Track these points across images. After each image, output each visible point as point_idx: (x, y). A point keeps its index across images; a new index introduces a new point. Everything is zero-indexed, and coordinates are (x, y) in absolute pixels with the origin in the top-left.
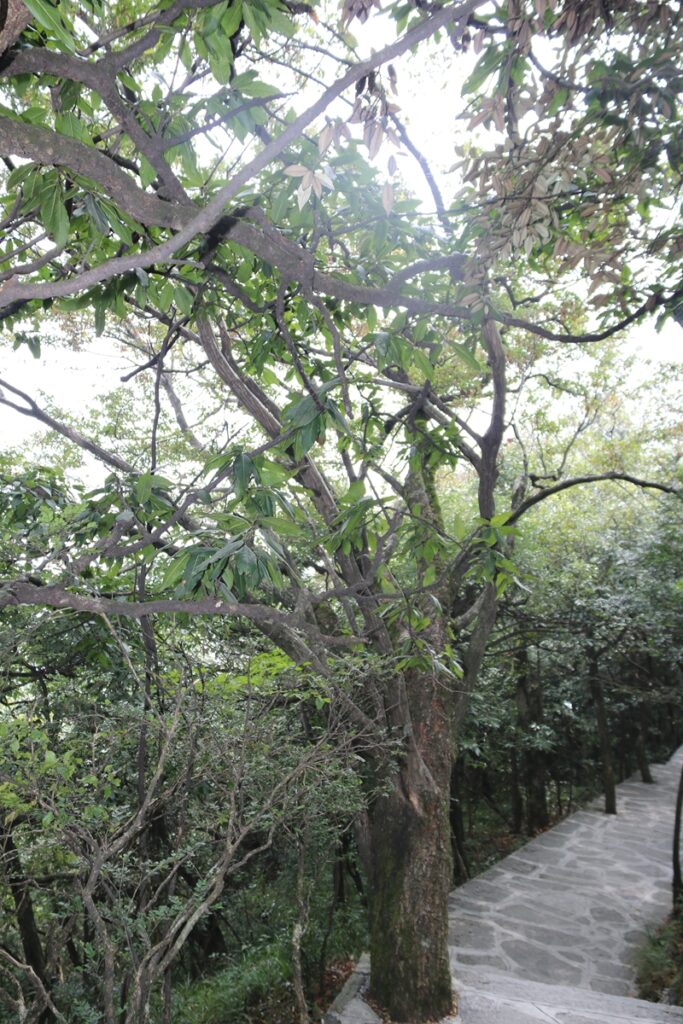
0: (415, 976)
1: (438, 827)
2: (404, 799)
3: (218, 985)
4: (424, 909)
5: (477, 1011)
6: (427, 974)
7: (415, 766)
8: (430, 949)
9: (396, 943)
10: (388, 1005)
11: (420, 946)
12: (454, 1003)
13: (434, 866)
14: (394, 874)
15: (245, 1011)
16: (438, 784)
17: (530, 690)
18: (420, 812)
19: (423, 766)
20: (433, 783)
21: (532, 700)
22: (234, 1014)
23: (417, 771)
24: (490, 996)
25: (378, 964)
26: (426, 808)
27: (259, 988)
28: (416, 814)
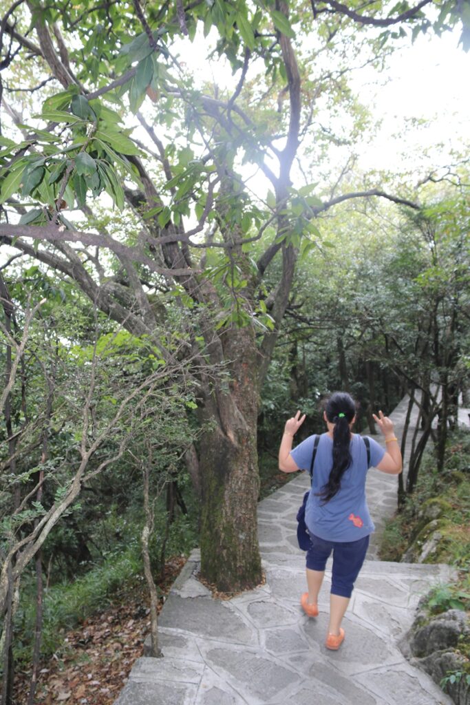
0: (235, 559)
1: (249, 455)
2: (223, 435)
3: (86, 582)
4: (241, 512)
5: (280, 580)
6: (244, 557)
7: (231, 411)
8: (246, 540)
9: (220, 537)
10: (215, 581)
11: (238, 538)
12: (263, 576)
13: (247, 482)
14: (217, 489)
15: (107, 597)
16: (248, 423)
17: (299, 376)
18: (235, 443)
19: (237, 411)
20: (245, 423)
21: (300, 383)
22: (99, 599)
23: (233, 414)
24: (289, 569)
25: (207, 554)
26: (239, 441)
27: (117, 581)
28: (233, 446)
